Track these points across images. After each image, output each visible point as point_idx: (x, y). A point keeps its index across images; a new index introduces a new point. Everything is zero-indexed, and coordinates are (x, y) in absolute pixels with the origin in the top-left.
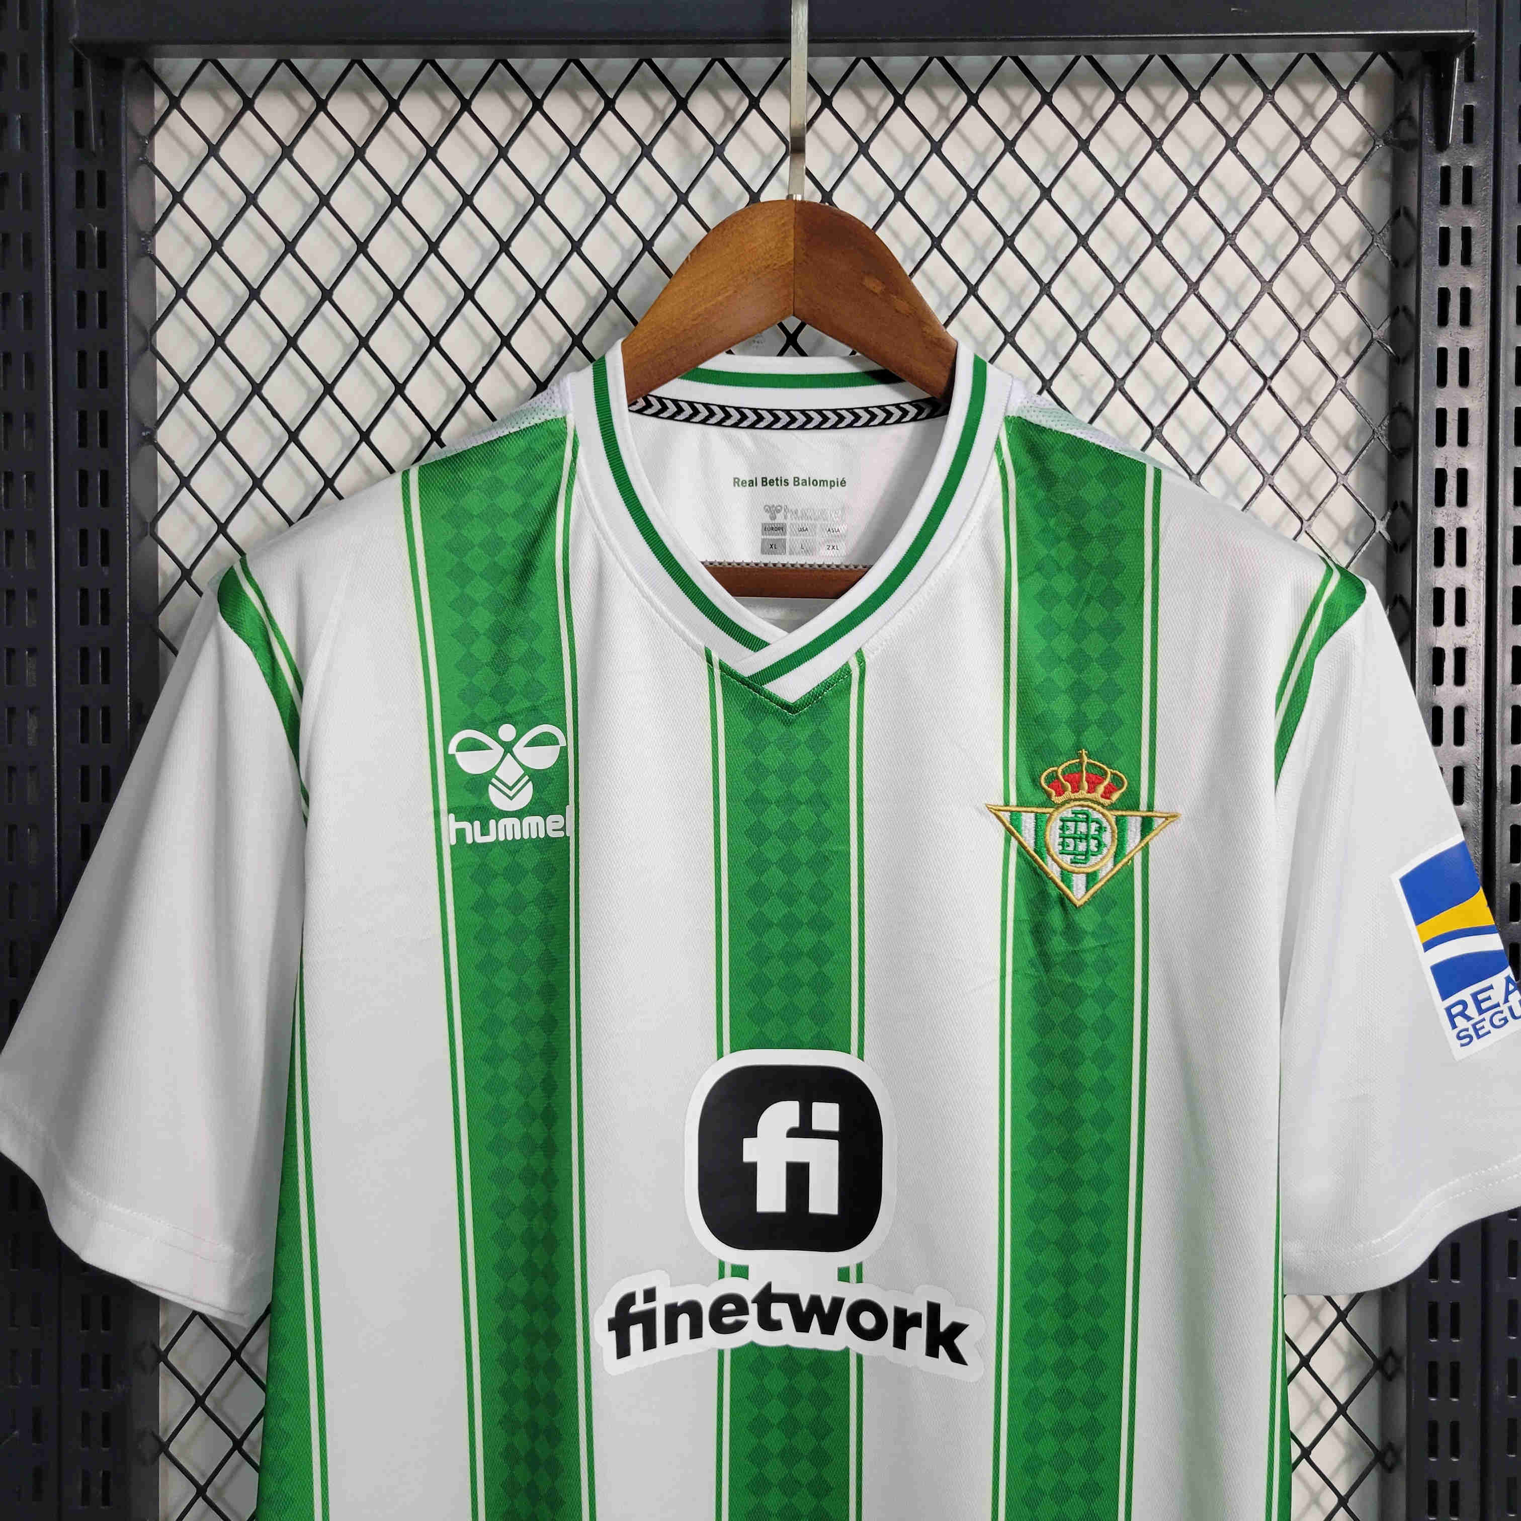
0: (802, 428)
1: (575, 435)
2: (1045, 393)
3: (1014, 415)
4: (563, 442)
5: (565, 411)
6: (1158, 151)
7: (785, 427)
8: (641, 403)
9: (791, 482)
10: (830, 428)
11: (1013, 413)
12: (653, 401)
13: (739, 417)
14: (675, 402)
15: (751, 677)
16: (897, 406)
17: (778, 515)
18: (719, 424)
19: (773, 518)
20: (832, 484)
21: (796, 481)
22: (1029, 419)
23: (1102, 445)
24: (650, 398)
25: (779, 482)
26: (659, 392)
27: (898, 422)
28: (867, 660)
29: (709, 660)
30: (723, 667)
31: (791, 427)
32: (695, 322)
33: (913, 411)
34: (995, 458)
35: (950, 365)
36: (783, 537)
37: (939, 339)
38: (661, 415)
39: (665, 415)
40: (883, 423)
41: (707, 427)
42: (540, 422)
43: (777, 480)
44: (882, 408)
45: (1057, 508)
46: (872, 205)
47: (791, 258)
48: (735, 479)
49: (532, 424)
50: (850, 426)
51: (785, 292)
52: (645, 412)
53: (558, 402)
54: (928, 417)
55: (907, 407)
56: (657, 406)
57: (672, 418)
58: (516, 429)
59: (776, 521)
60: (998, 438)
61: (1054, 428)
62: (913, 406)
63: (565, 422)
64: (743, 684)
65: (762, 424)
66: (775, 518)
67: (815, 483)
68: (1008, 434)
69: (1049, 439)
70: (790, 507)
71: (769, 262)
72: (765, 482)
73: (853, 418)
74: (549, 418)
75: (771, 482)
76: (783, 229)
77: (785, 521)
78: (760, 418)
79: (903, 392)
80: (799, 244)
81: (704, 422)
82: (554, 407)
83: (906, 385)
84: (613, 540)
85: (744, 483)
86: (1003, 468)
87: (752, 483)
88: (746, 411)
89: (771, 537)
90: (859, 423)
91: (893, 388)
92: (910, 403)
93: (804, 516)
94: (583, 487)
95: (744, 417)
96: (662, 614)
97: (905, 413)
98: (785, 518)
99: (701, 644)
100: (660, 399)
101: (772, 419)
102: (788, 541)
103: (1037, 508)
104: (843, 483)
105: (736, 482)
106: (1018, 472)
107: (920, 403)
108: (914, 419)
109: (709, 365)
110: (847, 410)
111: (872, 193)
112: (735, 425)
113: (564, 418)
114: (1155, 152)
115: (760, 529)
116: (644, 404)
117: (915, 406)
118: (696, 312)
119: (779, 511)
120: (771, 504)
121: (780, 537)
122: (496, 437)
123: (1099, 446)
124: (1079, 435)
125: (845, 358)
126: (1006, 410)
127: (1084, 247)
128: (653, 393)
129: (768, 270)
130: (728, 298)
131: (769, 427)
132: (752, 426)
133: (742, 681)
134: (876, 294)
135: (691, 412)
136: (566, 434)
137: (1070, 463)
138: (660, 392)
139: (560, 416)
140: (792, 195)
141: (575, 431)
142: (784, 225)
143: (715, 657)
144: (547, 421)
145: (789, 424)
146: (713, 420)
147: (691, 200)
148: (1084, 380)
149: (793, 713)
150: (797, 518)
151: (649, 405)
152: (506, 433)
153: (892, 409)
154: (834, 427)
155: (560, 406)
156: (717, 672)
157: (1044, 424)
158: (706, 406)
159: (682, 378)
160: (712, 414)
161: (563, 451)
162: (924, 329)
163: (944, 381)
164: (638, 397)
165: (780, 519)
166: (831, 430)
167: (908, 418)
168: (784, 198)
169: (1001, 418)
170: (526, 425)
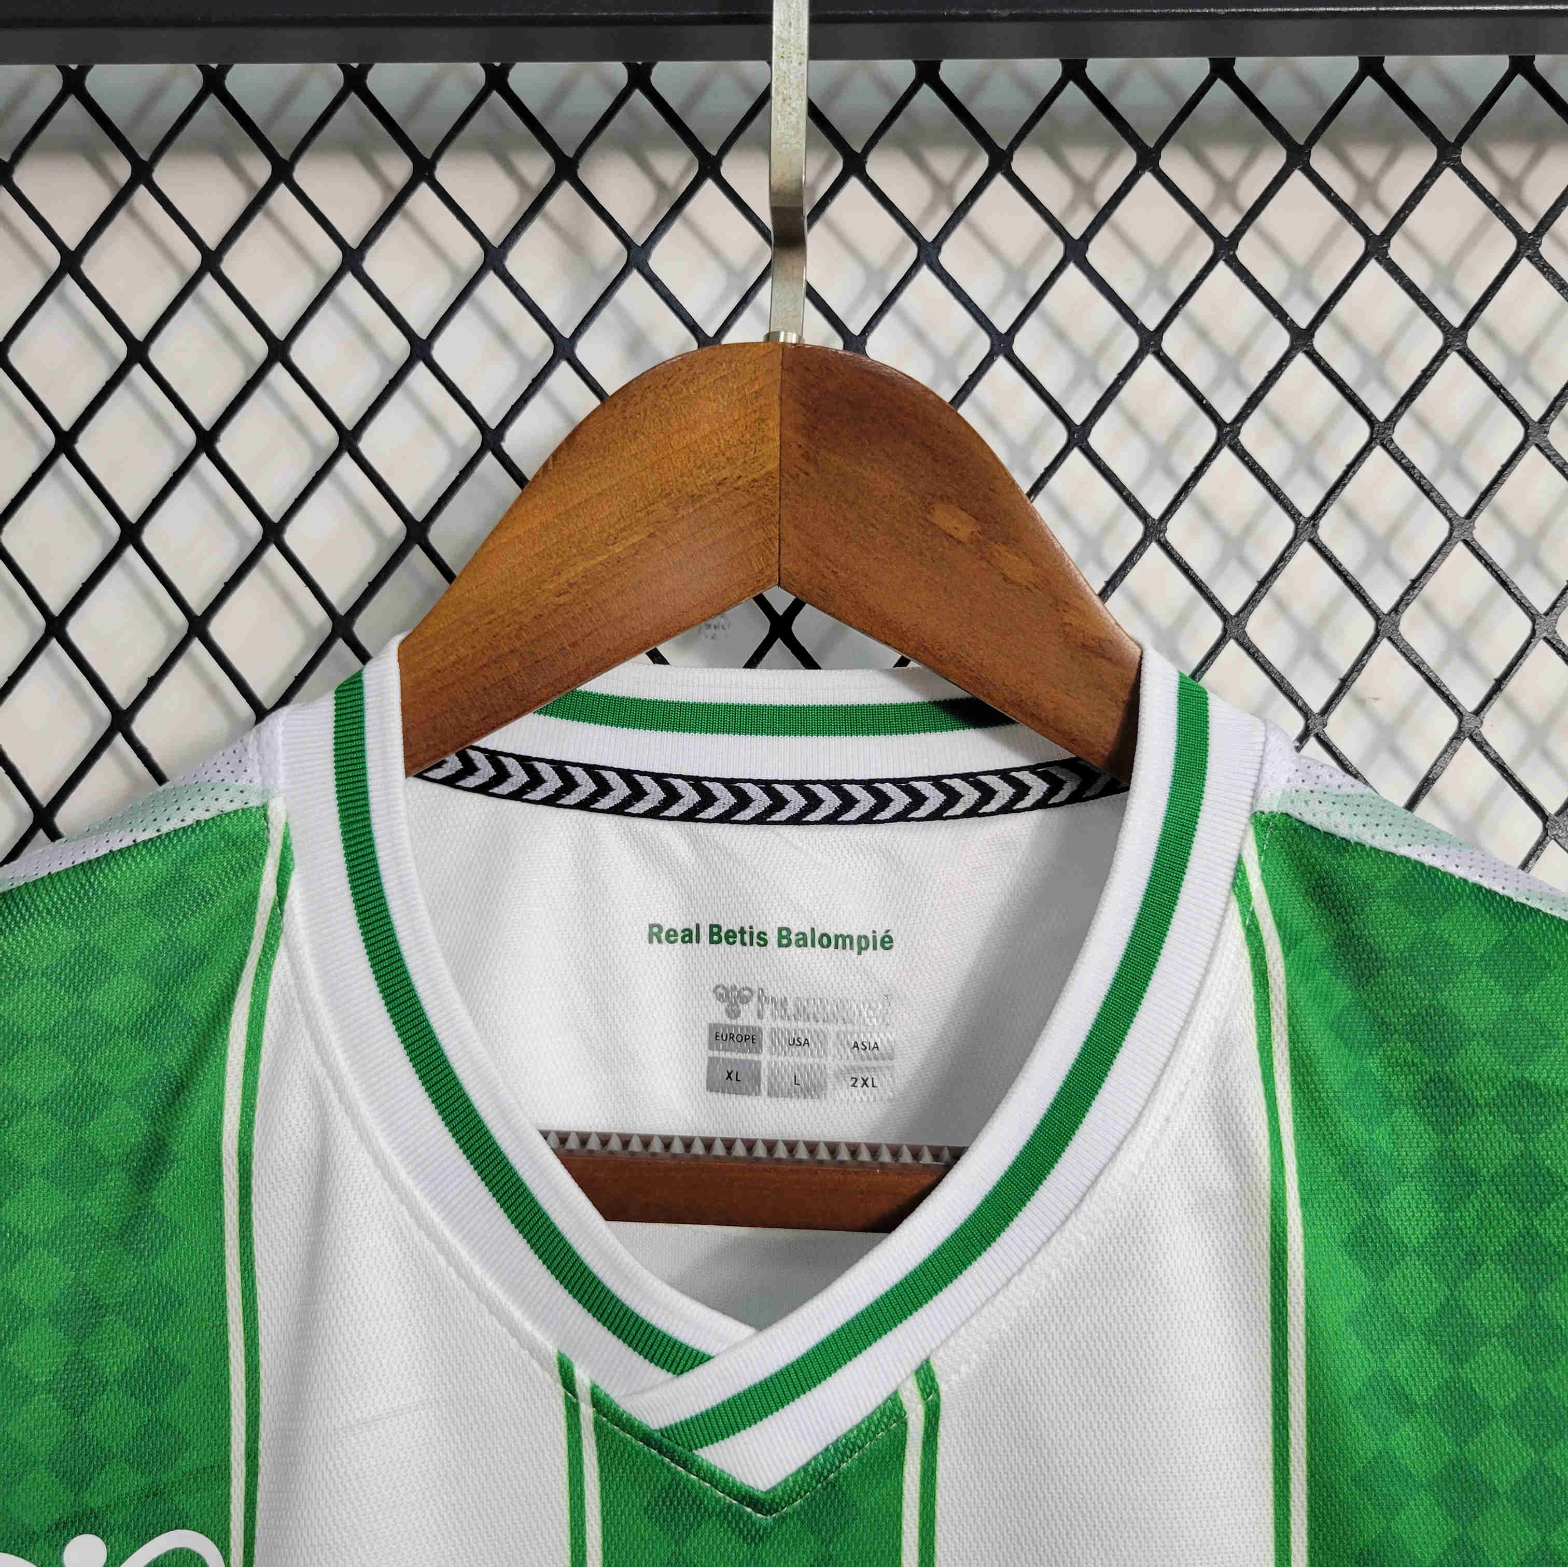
0: (796, 820)
1: (286, 847)
2: (1312, 743)
3: (1275, 809)
4: (258, 861)
5: (266, 792)
6: (1530, 258)
7: (760, 819)
8: (453, 764)
9: (772, 938)
10: (858, 821)
11: (1271, 803)
12: (479, 759)
13: (661, 795)
14: (525, 762)
15: (665, 1432)
16: (1004, 774)
17: (743, 1008)
18: (619, 810)
19: (734, 1013)
20: (862, 944)
21: (785, 937)
22: (1308, 818)
23: (1486, 883)
24: (473, 754)
25: (747, 938)
26: (491, 741)
27: (1006, 809)
28: (943, 1388)
29: (568, 1382)
30: (598, 1402)
31: (774, 818)
32: (562, 600)
33: (1038, 788)
34: (1234, 906)
35: (1124, 695)
36: (755, 1058)
37: (1100, 640)
38: (495, 790)
39: (504, 789)
40: (972, 812)
41: (594, 815)
42: (208, 816)
43: (742, 931)
44: (970, 778)
45: (1384, 1029)
46: (944, 364)
47: (773, 465)
48: (651, 926)
49: (189, 821)
50: (901, 817)
51: (759, 535)
52: (462, 783)
53: (253, 771)
54: (1074, 799)
55: (1027, 777)
56: (486, 771)
57: (516, 795)
58: (151, 834)
59: (739, 1022)
60: (1240, 862)
61: (1368, 841)
62: (1040, 775)
63: (265, 817)
64: (648, 1444)
65: (712, 812)
66: (737, 1015)
67: (825, 941)
68: (1261, 852)
69: (1359, 869)
70: (769, 993)
71: (725, 473)
72: (716, 934)
73: (907, 800)
74: (229, 808)
75: (730, 935)
76: (756, 405)
77: (759, 1023)
78: (708, 799)
79: (1014, 745)
80: (790, 433)
81: (585, 805)
82: (243, 782)
83: (1022, 731)
84: (355, 1091)
85: (671, 937)
86: (1252, 932)
87: (689, 936)
88: (679, 784)
89: (728, 1055)
90: (922, 812)
91: (997, 738)
92: (1032, 769)
93: (801, 1013)
94: (295, 963)
95: (672, 796)
96: (459, 1267)
97: (1022, 790)
98: (760, 1016)
99: (551, 1348)
100: (493, 756)
101: (733, 801)
102: (764, 1065)
103: (1338, 1028)
104: (887, 942)
105: (656, 933)
106: (1290, 942)
107: (1053, 770)
108: (1041, 804)
109: (599, 685)
110: (895, 782)
111: (945, 342)
112: (653, 814)
113: (264, 807)
114: (1524, 262)
115: (704, 1036)
116: (459, 766)
117: (1044, 776)
118: (563, 578)
119: (746, 1000)
120: (728, 984)
121: (749, 1057)
122: (103, 851)
123: (1480, 888)
124: (1428, 860)
125: (887, 672)
126: (1255, 797)
127: (1384, 446)
128: (482, 743)
129: (723, 489)
130: (636, 549)
131: (725, 818)
132: (690, 816)
133: (647, 1438)
134: (959, 542)
135: (560, 784)
136: (265, 843)
137: (1415, 927)
138: (494, 741)
139: (254, 802)
140: (777, 334)
141: (286, 837)
142: (757, 395)
143: (583, 1378)
144: (223, 815)
145: (770, 811)
146: (606, 802)
147: (582, 351)
148: (1380, 708)
149: (768, 1512)
150: (785, 1017)
151: (469, 768)
152: (128, 842)
153: (993, 782)
154: (867, 819)
155: (258, 780)
156: (587, 1412)
157: (1343, 831)
158: (591, 770)
159: (545, 712)
160: (604, 788)
161: (258, 882)
162: (1067, 618)
163: (1111, 731)
164: (446, 753)
165: (747, 1018)
166: (862, 827)
167: (1028, 802)
168: (761, 339)
169: (1244, 816)
170: (175, 824)
